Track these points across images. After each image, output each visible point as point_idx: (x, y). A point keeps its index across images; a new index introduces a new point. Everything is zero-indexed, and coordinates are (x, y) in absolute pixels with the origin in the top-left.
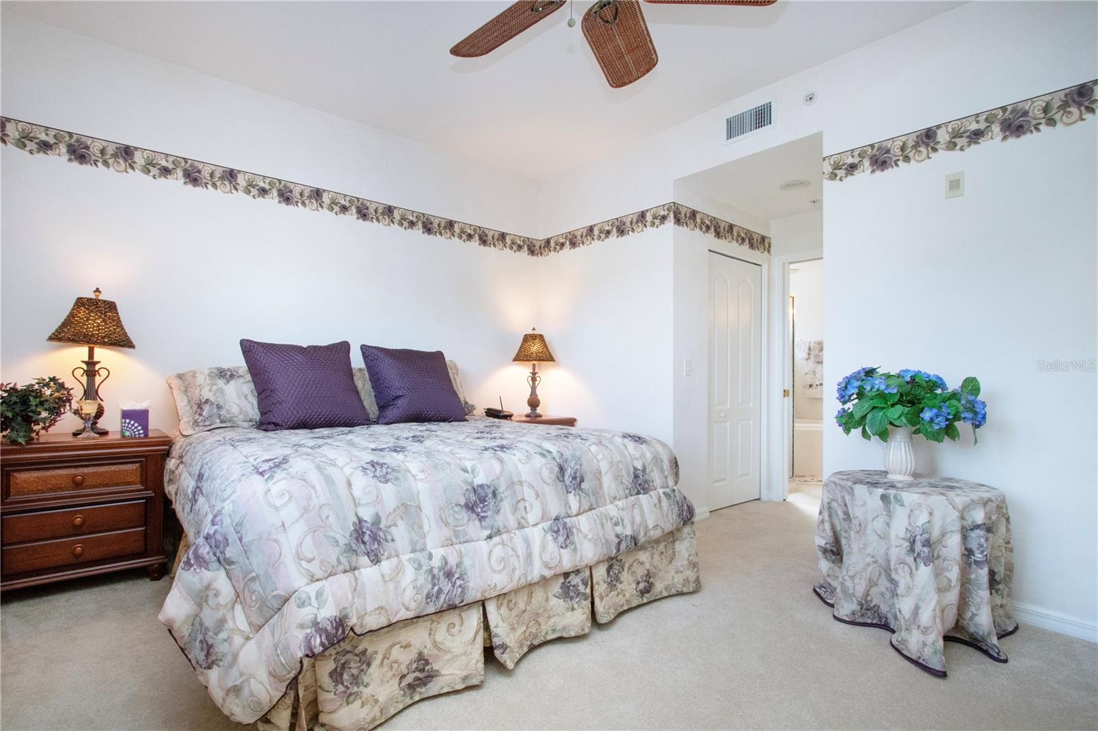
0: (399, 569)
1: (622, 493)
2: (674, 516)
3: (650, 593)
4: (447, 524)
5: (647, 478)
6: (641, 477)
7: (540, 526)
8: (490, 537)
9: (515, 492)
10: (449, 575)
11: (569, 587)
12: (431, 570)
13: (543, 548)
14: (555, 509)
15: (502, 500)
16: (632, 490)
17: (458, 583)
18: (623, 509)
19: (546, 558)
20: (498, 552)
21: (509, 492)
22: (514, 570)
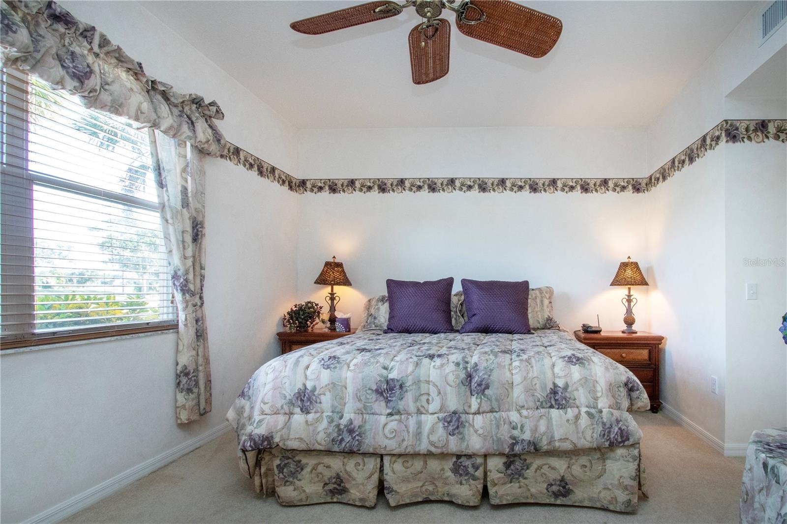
0: (318, 420)
1: (531, 404)
2: (595, 435)
3: (567, 498)
4: (360, 400)
5: (568, 395)
6: (560, 394)
7: (436, 415)
8: (391, 414)
9: (419, 388)
10: (351, 431)
11: (459, 466)
12: (338, 426)
13: (432, 431)
14: (453, 404)
15: (407, 391)
16: (544, 403)
17: (357, 438)
18: (526, 417)
19: (434, 438)
20: (393, 425)
21: (414, 387)
22: (403, 440)
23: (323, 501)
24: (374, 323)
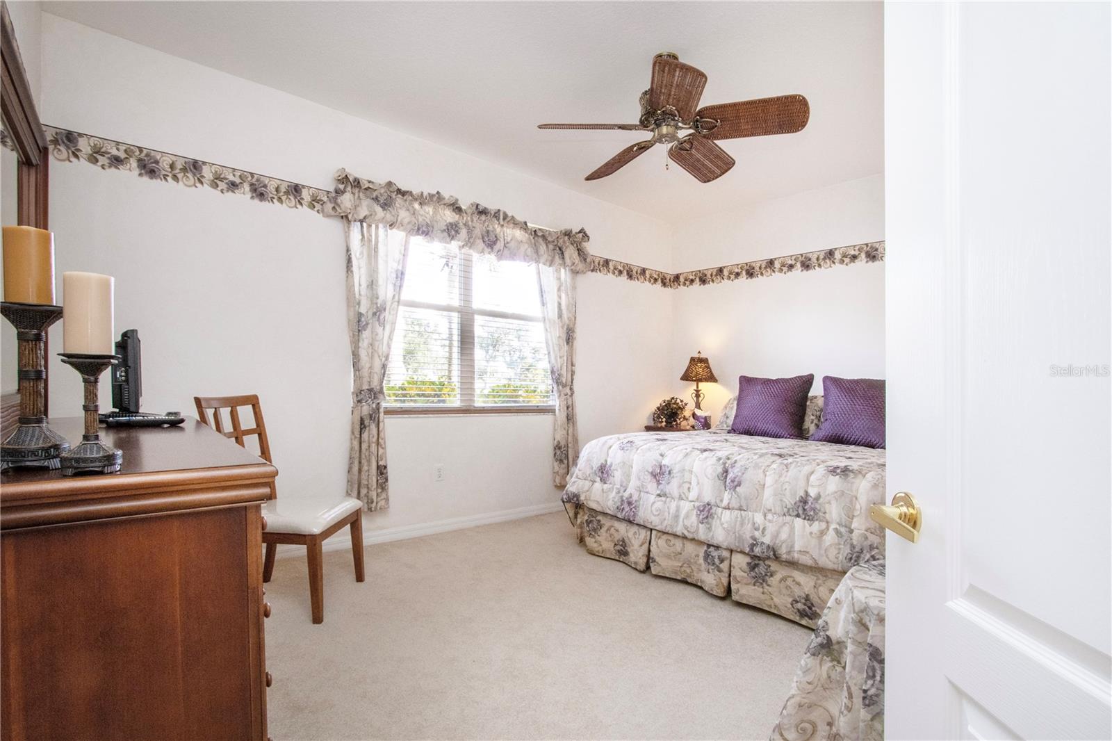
0: (610, 490)
1: (778, 509)
2: (841, 557)
3: (813, 621)
4: (639, 479)
5: (818, 506)
6: (810, 504)
7: (693, 503)
8: (659, 495)
9: (683, 476)
10: (630, 503)
11: (709, 555)
12: (622, 497)
13: (687, 516)
14: (708, 497)
15: (673, 477)
16: (791, 510)
17: (633, 510)
18: (770, 521)
19: (688, 523)
20: (659, 504)
21: (679, 474)
22: (665, 519)
23: (613, 557)
24: (726, 423)
